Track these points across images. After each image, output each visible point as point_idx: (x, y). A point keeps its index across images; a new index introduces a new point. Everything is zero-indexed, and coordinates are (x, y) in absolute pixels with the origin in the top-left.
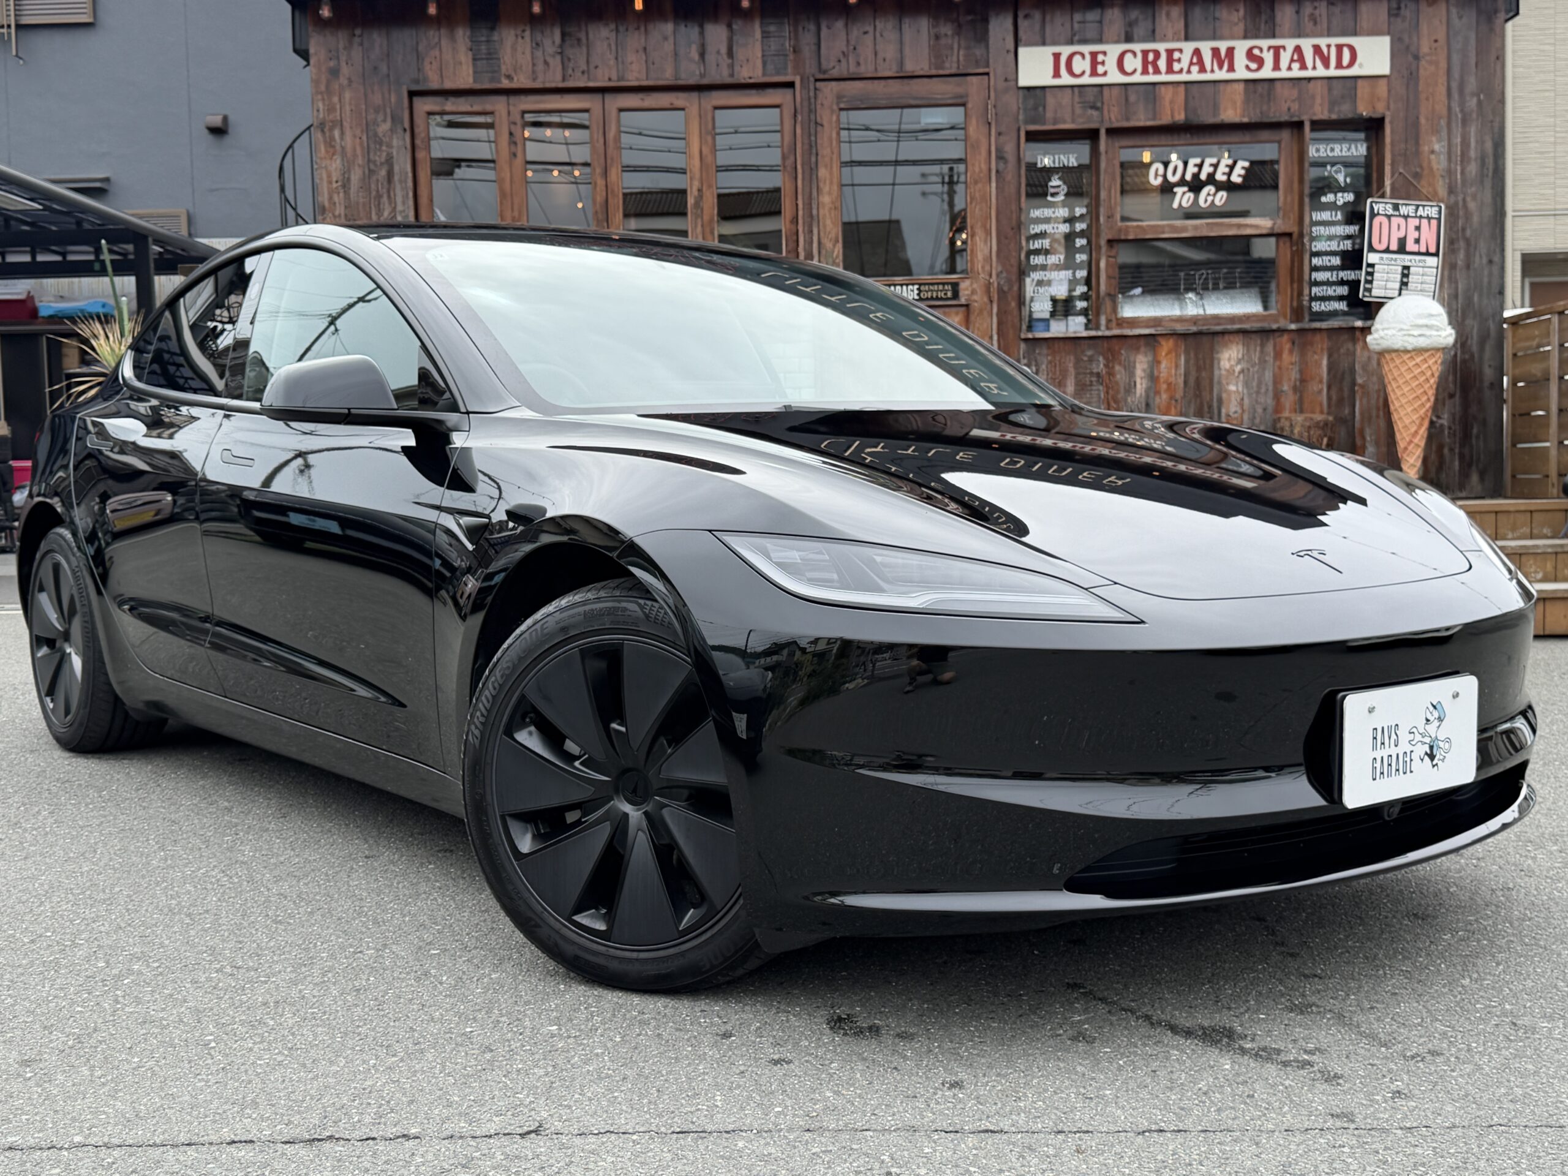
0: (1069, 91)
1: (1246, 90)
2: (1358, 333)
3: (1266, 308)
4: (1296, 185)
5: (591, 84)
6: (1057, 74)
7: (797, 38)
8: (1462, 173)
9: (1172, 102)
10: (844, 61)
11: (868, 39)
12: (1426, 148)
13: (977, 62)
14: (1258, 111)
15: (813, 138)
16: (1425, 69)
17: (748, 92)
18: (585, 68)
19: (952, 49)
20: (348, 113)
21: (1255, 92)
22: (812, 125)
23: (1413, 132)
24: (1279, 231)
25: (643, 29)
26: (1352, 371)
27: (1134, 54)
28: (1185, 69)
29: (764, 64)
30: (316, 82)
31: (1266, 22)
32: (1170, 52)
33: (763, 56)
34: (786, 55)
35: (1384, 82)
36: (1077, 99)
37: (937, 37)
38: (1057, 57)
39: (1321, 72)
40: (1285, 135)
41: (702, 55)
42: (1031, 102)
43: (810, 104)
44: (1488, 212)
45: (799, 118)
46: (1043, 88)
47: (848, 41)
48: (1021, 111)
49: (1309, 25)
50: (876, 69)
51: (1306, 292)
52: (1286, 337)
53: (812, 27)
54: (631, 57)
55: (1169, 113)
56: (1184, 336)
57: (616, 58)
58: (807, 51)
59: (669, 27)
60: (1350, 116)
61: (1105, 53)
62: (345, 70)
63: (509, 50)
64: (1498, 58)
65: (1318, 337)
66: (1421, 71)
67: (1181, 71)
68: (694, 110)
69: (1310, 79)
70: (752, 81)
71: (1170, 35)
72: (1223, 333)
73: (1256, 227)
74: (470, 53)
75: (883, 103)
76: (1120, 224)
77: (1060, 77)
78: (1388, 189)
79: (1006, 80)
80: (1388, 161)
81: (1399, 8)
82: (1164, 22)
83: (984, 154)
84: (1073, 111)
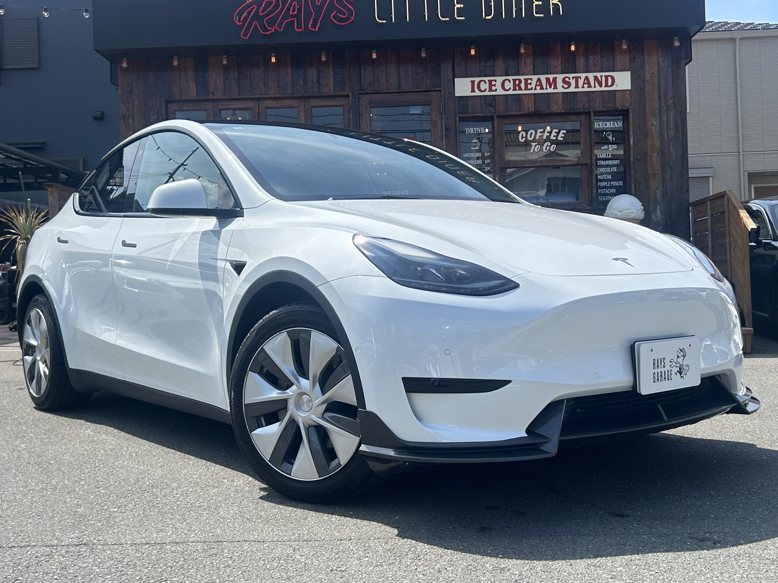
1: (563, 98)
3: (577, 199)
4: (588, 141)
6: (473, 91)
7: (350, 74)
8: (667, 135)
9: (528, 103)
10: (372, 85)
11: (384, 75)
12: (649, 124)
13: (435, 85)
14: (569, 107)
15: (358, 121)
17: (327, 99)
18: (249, 89)
19: (423, 79)
20: (136, 110)
21: (568, 98)
22: (358, 115)
23: (643, 116)
24: (582, 163)
25: (277, 72)
27: (510, 82)
28: (534, 88)
29: (334, 86)
30: (122, 97)
31: (572, 66)
32: (526, 80)
33: (334, 83)
34: (345, 82)
35: (628, 92)
36: (483, 102)
37: (416, 74)
38: (473, 82)
39: (598, 88)
40: (583, 117)
42: (461, 104)
43: (356, 104)
44: (680, 154)
45: (351, 111)
46: (467, 97)
47: (374, 76)
48: (457, 108)
49: (592, 67)
50: (388, 89)
51: (595, 191)
53: (357, 69)
54: (271, 84)
55: (527, 108)
57: (264, 84)
58: (355, 79)
59: (289, 70)
60: (612, 109)
61: (495, 81)
62: (135, 91)
63: (213, 81)
64: (682, 81)
66: (646, 88)
68: (302, 107)
69: (593, 92)
70: (328, 94)
71: (526, 71)
73: (570, 161)
74: (195, 83)
75: (390, 104)
76: (506, 160)
77: (475, 92)
78: (632, 143)
79: (449, 93)
80: (631, 130)
81: (635, 58)
82: (523, 66)
83: (439, 128)
84: (481, 107)
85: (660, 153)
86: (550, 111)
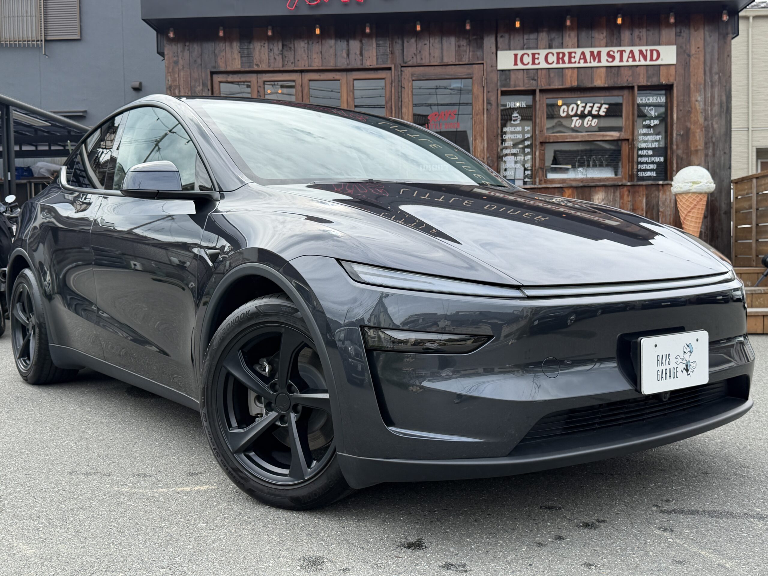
0: (522, 72)
1: (607, 71)
2: (660, 187)
3: (616, 175)
4: (631, 116)
5: (296, 69)
6: (516, 64)
7: (393, 47)
8: (711, 110)
9: (571, 77)
10: (415, 57)
11: (427, 47)
12: (693, 99)
13: (478, 58)
14: (612, 81)
15: (400, 94)
16: (694, 61)
17: (370, 72)
18: (293, 61)
19: (466, 52)
20: (182, 82)
21: (611, 72)
22: (400, 88)
23: (687, 91)
24: (623, 138)
25: (320, 42)
26: (658, 205)
27: (553, 54)
28: (577, 61)
29: (377, 59)
30: (168, 68)
31: (617, 39)
32: (570, 54)
33: (377, 55)
34: (387, 55)
35: (674, 67)
36: (525, 76)
37: (459, 46)
38: (516, 56)
39: (643, 62)
40: (626, 92)
41: (348, 55)
42: (503, 77)
43: (399, 78)
44: (723, 130)
45: (394, 84)
46: (509, 70)
47: (417, 48)
48: (499, 81)
49: (637, 40)
50: (430, 62)
51: (635, 167)
52: (625, 189)
53: (400, 42)
54: (315, 56)
55: (570, 82)
56: (576, 188)
57: (308, 56)
58: (398, 52)
59: (332, 42)
60: (657, 83)
61: (539, 54)
62: (181, 62)
63: (257, 53)
64: (728, 56)
65: (641, 189)
66: (691, 62)
67: (575, 62)
68: (344, 80)
69: (637, 66)
70: (371, 67)
71: (570, 44)
72: (595, 186)
73: (612, 136)
74: (239, 54)
75: (433, 77)
76: (546, 134)
78: (675, 118)
79: (492, 66)
80: (675, 105)
81: (680, 32)
82: (567, 39)
83: (481, 101)
84: (524, 81)
85: (703, 129)
86: (593, 86)
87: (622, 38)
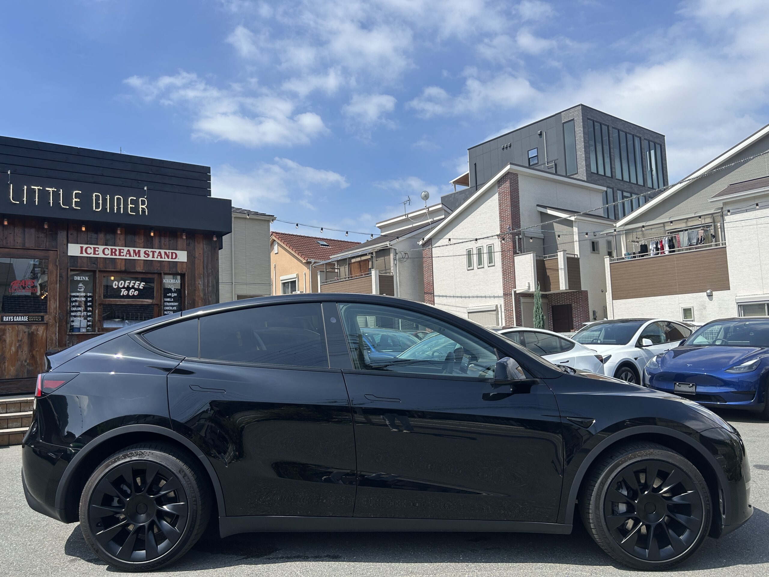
0: (86, 258)
1: (144, 263)
4: (159, 291)
8: (208, 290)
9: (120, 264)
11: (12, 235)
12: (197, 283)
13: (53, 246)
14: (148, 269)
16: (197, 261)
19: (43, 242)
21: (147, 264)
23: (193, 278)
24: (153, 304)
27: (108, 249)
28: (125, 255)
31: (150, 244)
32: (120, 250)
35: (185, 263)
36: (89, 261)
37: (38, 237)
38: (82, 248)
39: (167, 259)
40: (156, 276)
42: (72, 261)
46: (77, 257)
47: (4, 236)
48: (69, 263)
49: (163, 246)
50: (14, 246)
55: (120, 267)
60: (175, 273)
61: (98, 248)
64: (217, 260)
67: (123, 256)
69: (164, 261)
71: (120, 244)
73: (147, 302)
76: (102, 299)
77: (83, 254)
78: (186, 293)
79: (63, 253)
80: (186, 286)
81: (190, 244)
82: (118, 241)
83: (55, 275)
84: (87, 264)
85: (203, 300)
86: (135, 271)
87: (154, 243)
